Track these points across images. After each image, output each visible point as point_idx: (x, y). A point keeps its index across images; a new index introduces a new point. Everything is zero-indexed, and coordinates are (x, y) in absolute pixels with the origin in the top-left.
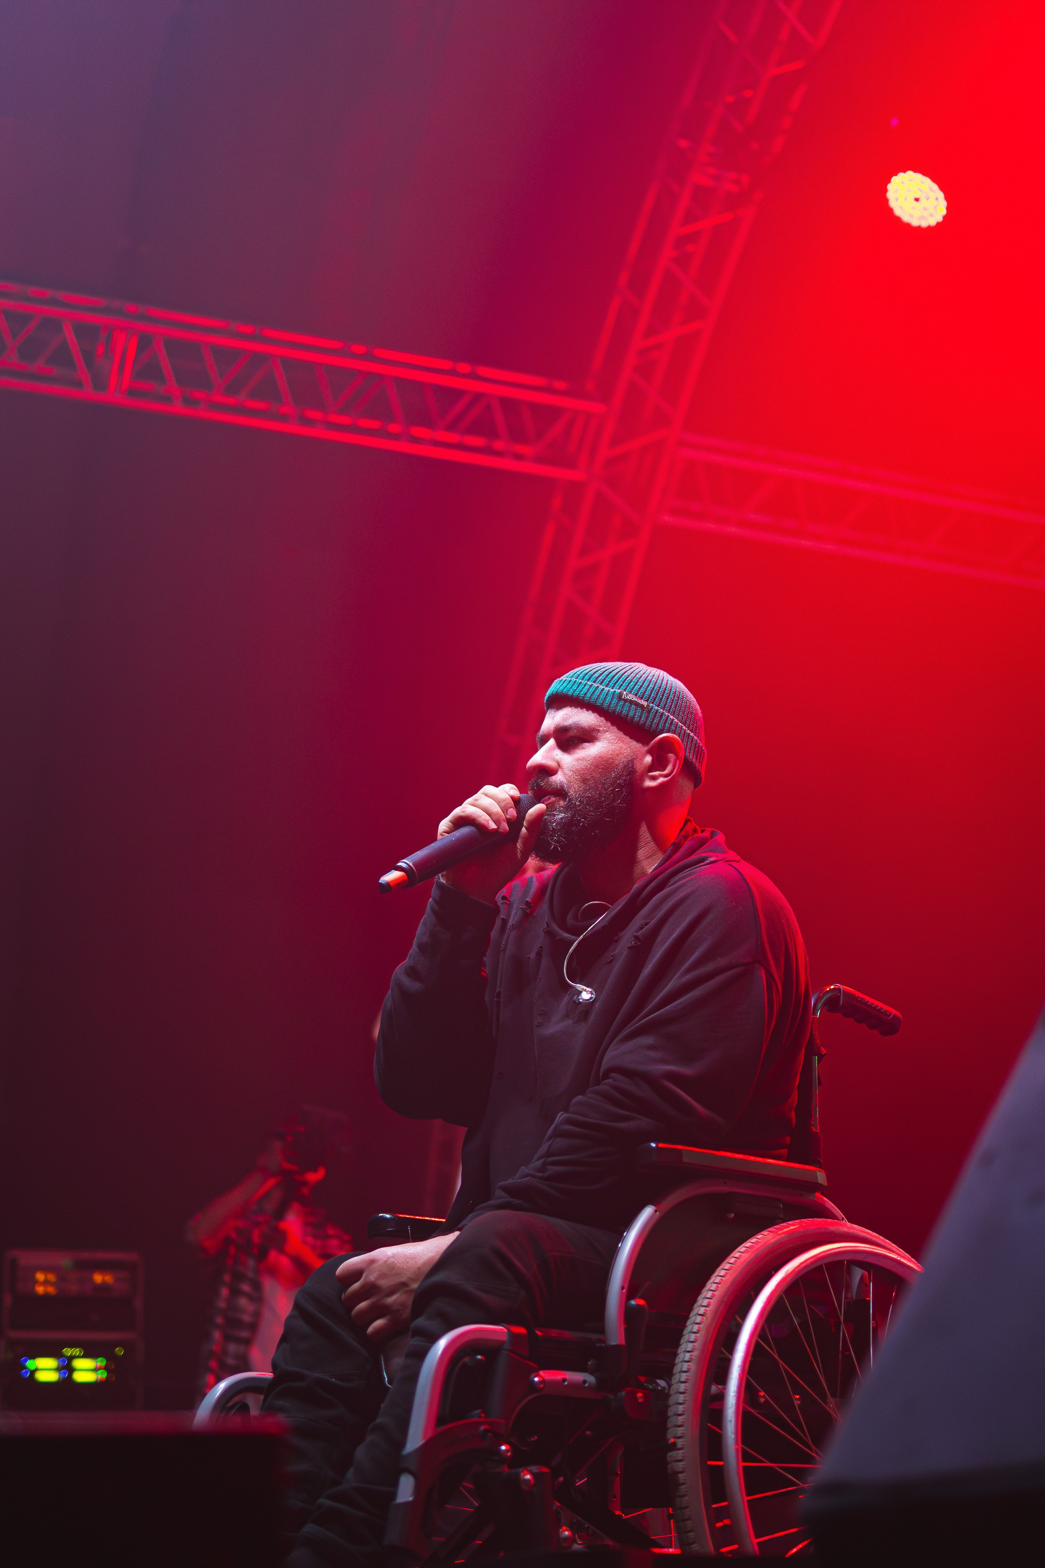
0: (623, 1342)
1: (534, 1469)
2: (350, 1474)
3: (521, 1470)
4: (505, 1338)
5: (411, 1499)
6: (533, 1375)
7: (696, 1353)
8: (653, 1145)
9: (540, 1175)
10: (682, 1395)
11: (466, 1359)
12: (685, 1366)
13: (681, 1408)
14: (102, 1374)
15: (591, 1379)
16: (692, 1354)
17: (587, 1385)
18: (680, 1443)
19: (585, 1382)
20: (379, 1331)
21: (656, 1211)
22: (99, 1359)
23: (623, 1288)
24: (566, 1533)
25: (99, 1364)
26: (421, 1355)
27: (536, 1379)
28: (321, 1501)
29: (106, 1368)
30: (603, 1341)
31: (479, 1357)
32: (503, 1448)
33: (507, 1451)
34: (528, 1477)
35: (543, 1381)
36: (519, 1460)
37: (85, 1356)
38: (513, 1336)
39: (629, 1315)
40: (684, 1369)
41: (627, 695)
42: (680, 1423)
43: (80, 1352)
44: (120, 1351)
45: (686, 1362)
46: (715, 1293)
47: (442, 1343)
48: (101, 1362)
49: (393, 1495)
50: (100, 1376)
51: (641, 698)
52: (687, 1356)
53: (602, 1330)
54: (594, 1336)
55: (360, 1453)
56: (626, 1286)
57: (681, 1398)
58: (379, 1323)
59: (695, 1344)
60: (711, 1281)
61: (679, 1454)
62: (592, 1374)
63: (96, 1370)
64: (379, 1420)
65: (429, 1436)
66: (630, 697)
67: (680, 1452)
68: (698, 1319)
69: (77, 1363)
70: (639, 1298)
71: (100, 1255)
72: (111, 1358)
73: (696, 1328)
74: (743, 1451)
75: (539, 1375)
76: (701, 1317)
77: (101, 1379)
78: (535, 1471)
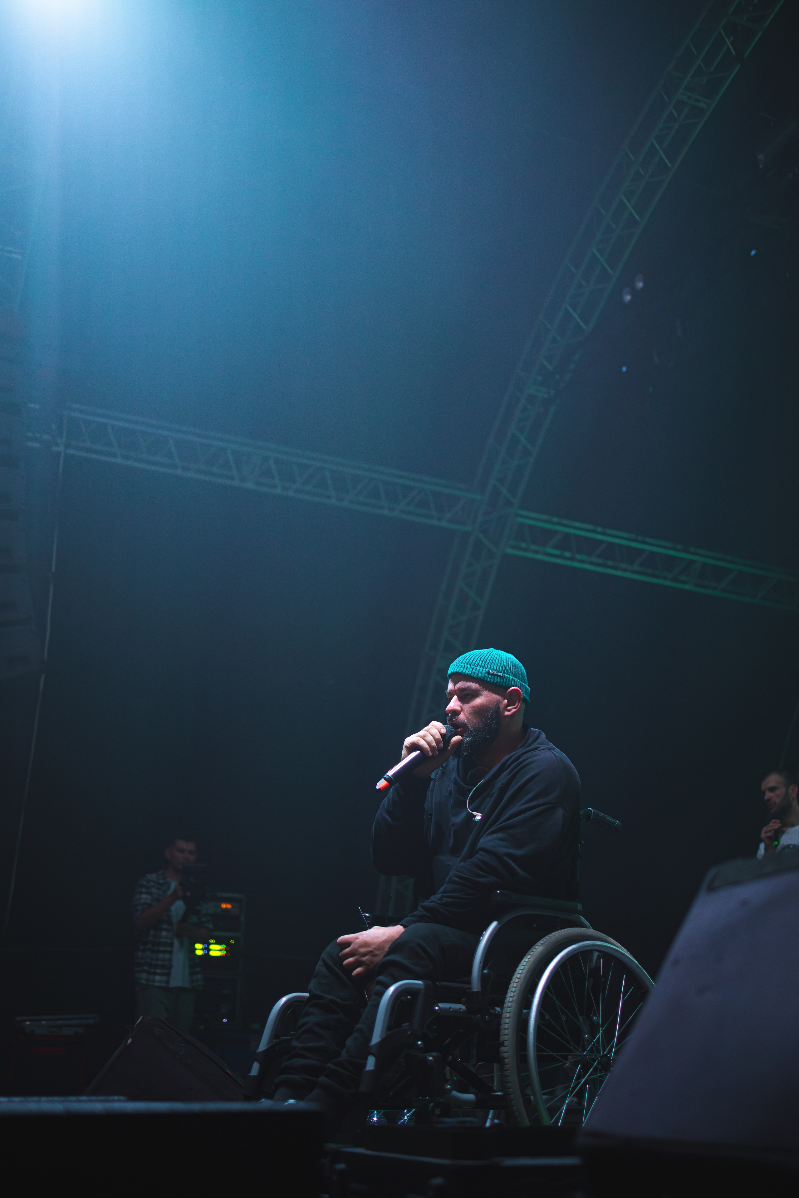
0: (480, 990)
1: (434, 1054)
2: (344, 1052)
3: (427, 1054)
4: (422, 987)
5: (373, 1068)
6: (435, 1006)
7: (515, 998)
8: (498, 892)
9: (439, 902)
10: (508, 1019)
11: (403, 998)
12: (510, 1005)
13: (507, 1026)
14: (224, 953)
15: (463, 1007)
16: (513, 998)
17: (461, 1010)
18: (506, 1043)
19: (460, 1009)
20: (358, 974)
21: (498, 924)
22: (223, 945)
23: (480, 963)
24: (449, 1086)
25: (222, 948)
26: (381, 994)
27: (437, 1008)
28: (329, 1065)
29: (225, 950)
30: (470, 989)
31: (409, 997)
32: (419, 1042)
33: (421, 1044)
34: (431, 1058)
35: (440, 1009)
36: (427, 1049)
37: (216, 943)
38: (426, 986)
39: (483, 978)
40: (509, 1006)
41: (492, 671)
42: (506, 1033)
43: (214, 941)
44: (233, 942)
45: (510, 1002)
46: (526, 967)
47: (392, 989)
48: (224, 946)
49: (364, 1065)
50: (222, 954)
51: (498, 671)
52: (511, 999)
53: (469, 982)
54: (466, 986)
55: (349, 1042)
56: (482, 962)
57: (507, 1021)
58: (359, 970)
59: (515, 993)
60: (523, 960)
61: (506, 1049)
62: (464, 1005)
63: (221, 950)
64: (359, 1026)
65: (384, 1036)
66: (494, 672)
67: (506, 1048)
68: (517, 980)
69: (212, 947)
70: (488, 969)
71: (225, 895)
72: (228, 944)
73: (515, 985)
74: (537, 1046)
75: (438, 1006)
76: (518, 979)
77: (223, 955)
78: (434, 1055)
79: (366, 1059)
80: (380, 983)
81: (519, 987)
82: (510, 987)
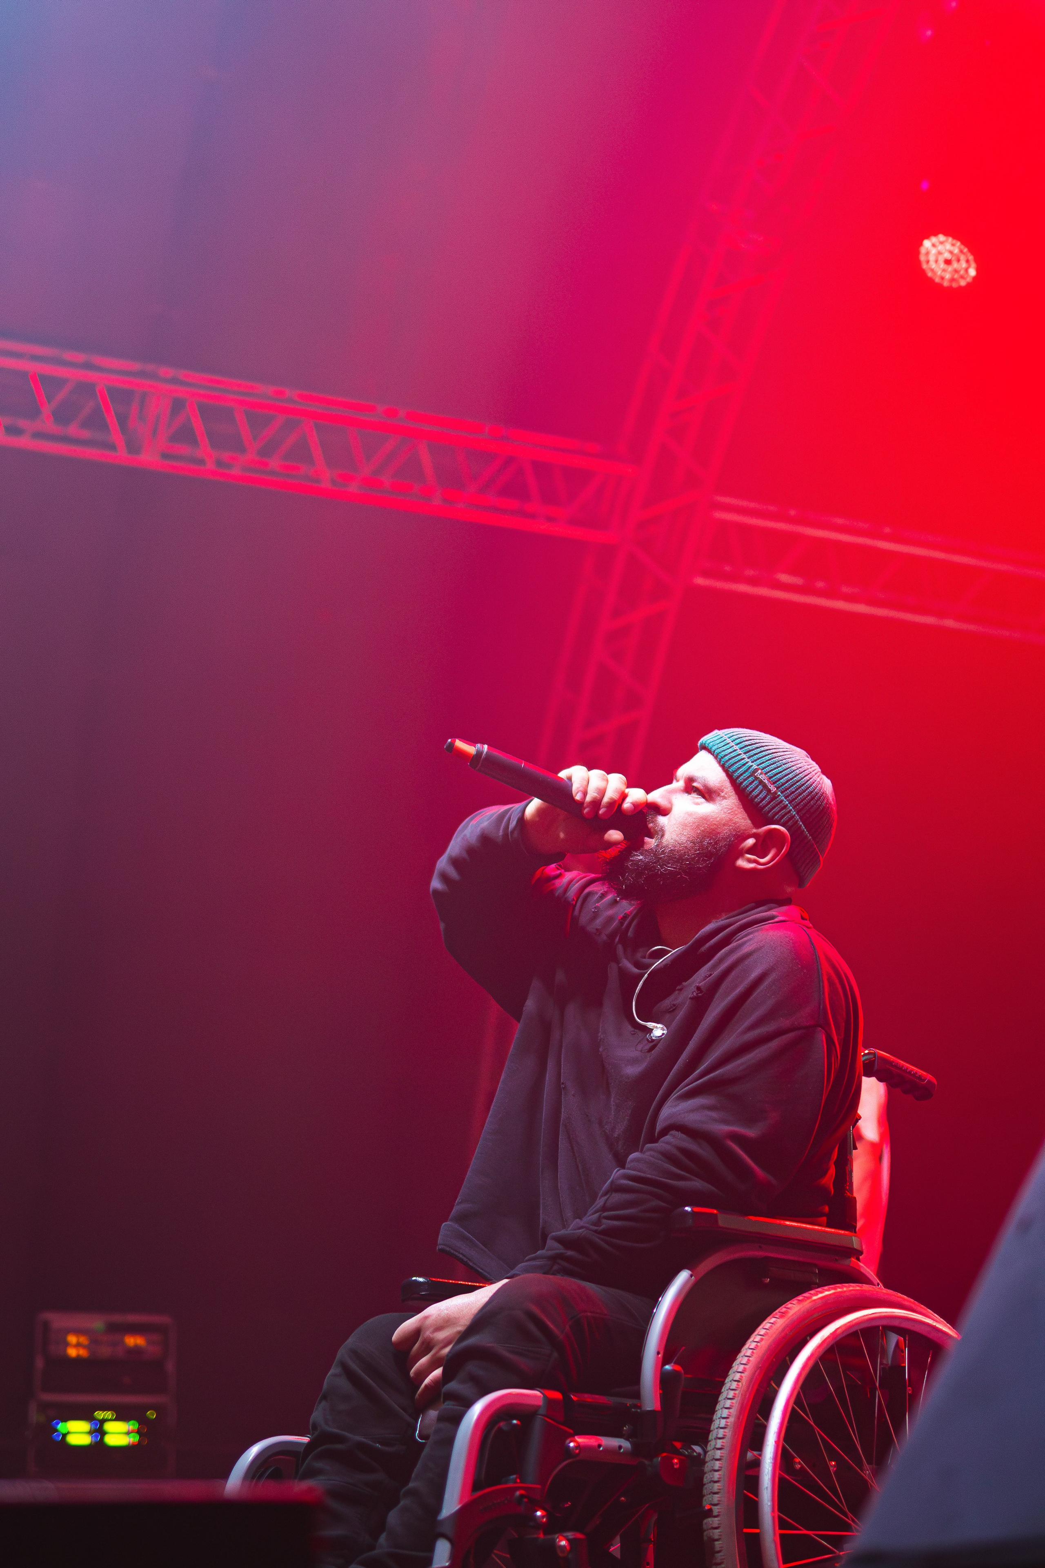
0: (659, 1408)
1: (570, 1535)
2: (383, 1539)
3: (556, 1536)
4: (541, 1402)
5: (447, 1564)
6: (568, 1441)
7: (732, 1420)
8: (688, 1209)
9: (595, 1228)
10: (717, 1462)
11: (502, 1424)
12: (721, 1433)
14: (135, 1438)
15: (626, 1444)
16: (728, 1420)
17: (622, 1451)
18: (716, 1510)
19: (620, 1447)
21: (691, 1276)
22: (131, 1422)
23: (658, 1353)
25: (131, 1427)
26: (456, 1419)
27: (572, 1445)
29: (138, 1432)
30: (639, 1407)
31: (515, 1422)
32: (539, 1513)
33: (542, 1516)
34: (563, 1543)
35: (578, 1446)
36: (554, 1526)
37: (117, 1419)
38: (549, 1401)
39: (665, 1381)
40: (720, 1435)
41: (761, 774)
42: (715, 1490)
43: (112, 1415)
44: (151, 1415)
46: (751, 1359)
48: (133, 1425)
49: (429, 1560)
50: (132, 1440)
52: (723, 1423)
53: (637, 1395)
54: (629, 1402)
55: (393, 1518)
56: (662, 1351)
57: (717, 1465)
58: (434, 1374)
59: (731, 1410)
60: (746, 1346)
61: (715, 1521)
62: (627, 1439)
63: (128, 1433)
64: (411, 1485)
65: (466, 1500)
66: (763, 777)
67: (716, 1519)
68: (734, 1385)
69: (109, 1427)
70: (675, 1363)
71: (132, 1318)
72: (143, 1421)
73: (731, 1394)
74: (780, 1518)
75: (574, 1441)
76: (736, 1383)
77: (133, 1443)
78: (570, 1537)
79: (431, 1549)
80: (451, 1396)
82: (720, 1399)
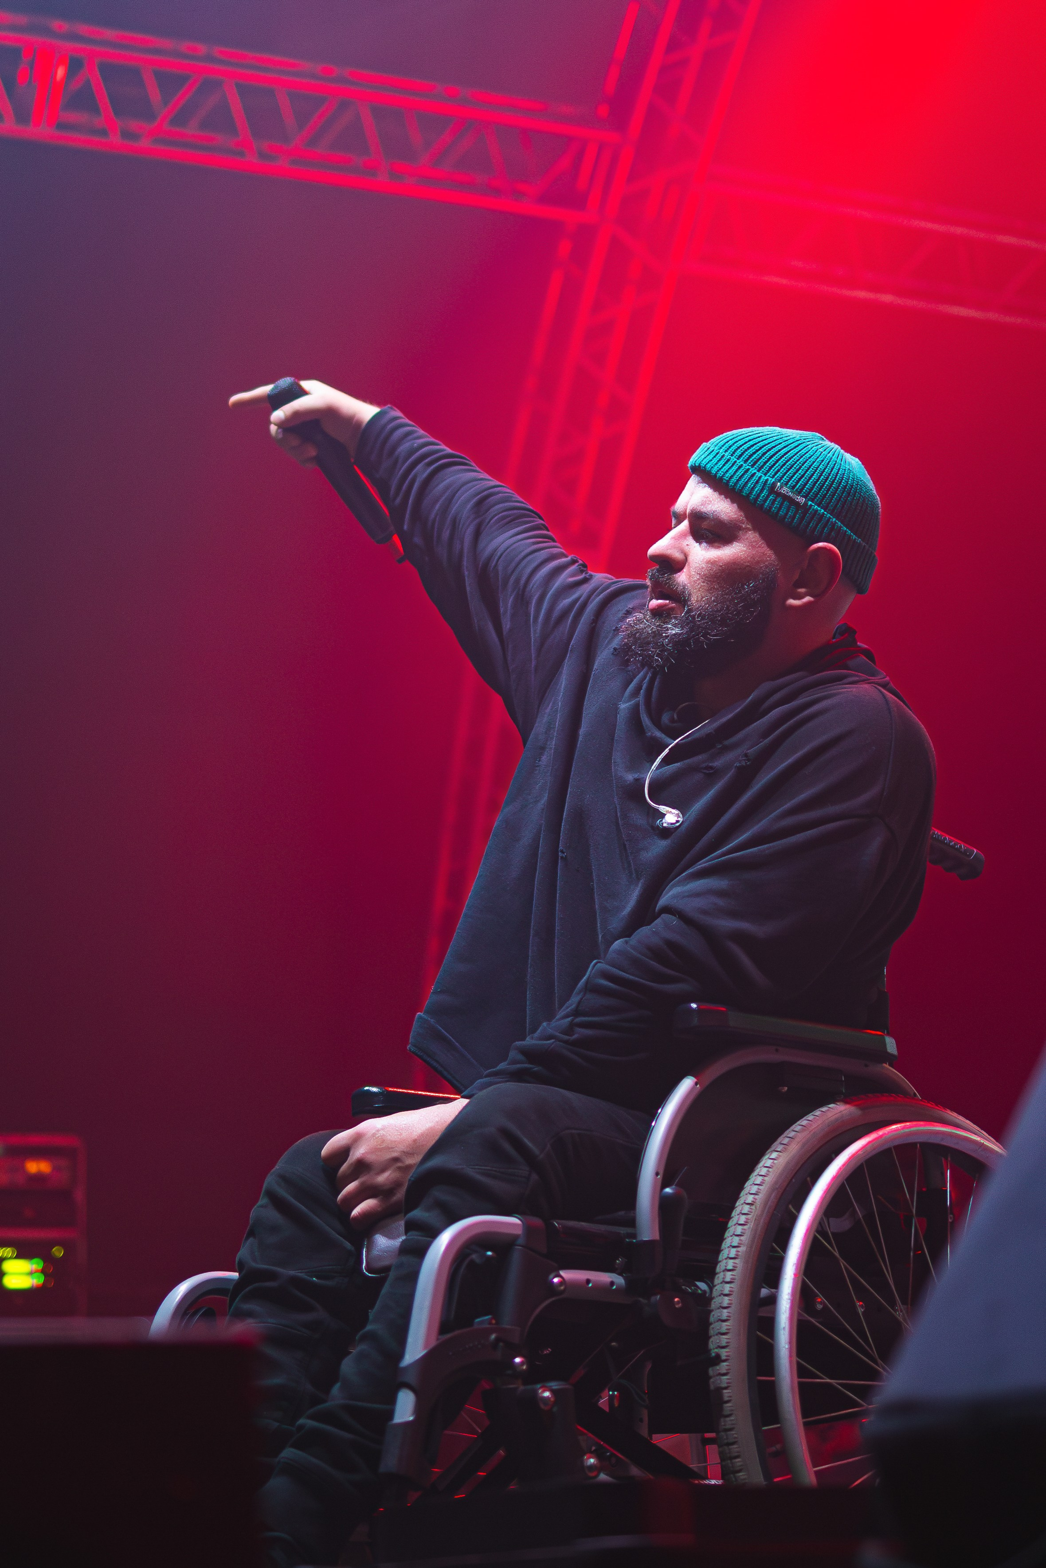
0: (657, 1237)
1: (555, 1385)
2: (336, 1389)
3: (539, 1386)
4: (519, 1231)
5: (411, 1418)
6: (551, 1276)
7: (742, 1249)
8: (694, 1006)
10: (726, 1298)
11: (474, 1256)
12: (730, 1264)
13: (725, 1313)
14: (38, 1280)
15: (619, 1280)
16: (739, 1249)
17: (614, 1287)
18: (724, 1353)
19: (612, 1283)
20: (365, 1213)
21: (696, 1084)
22: (35, 1260)
23: (657, 1174)
24: (592, 1460)
25: (34, 1267)
26: (419, 1251)
27: (556, 1280)
28: (302, 1421)
29: (43, 1271)
30: (634, 1236)
31: (489, 1253)
32: (518, 1360)
33: (522, 1363)
34: (547, 1394)
35: (563, 1282)
36: (536, 1375)
37: (18, 1257)
38: (529, 1229)
39: (665, 1206)
40: (730, 1267)
41: (781, 487)
42: (724, 1330)
43: (12, 1253)
44: (59, 1252)
45: (731, 1258)
46: (766, 1178)
47: (445, 1238)
48: (37, 1264)
49: (390, 1414)
50: (34, 1282)
51: (798, 493)
53: (632, 1222)
54: (623, 1230)
55: (347, 1366)
56: (661, 1172)
57: (726, 1301)
58: (366, 1204)
59: (742, 1238)
60: (761, 1164)
61: (723, 1367)
62: (620, 1274)
63: (31, 1273)
64: (369, 1327)
65: (431, 1345)
66: (785, 490)
67: (724, 1364)
68: (746, 1209)
69: (8, 1266)
70: (676, 1185)
71: (34, 1141)
72: (48, 1259)
73: (743, 1219)
74: (798, 1364)
75: (559, 1276)
76: (748, 1206)
77: (37, 1284)
78: (555, 1388)
79: (392, 1401)
81: (750, 1225)
82: (730, 1225)
